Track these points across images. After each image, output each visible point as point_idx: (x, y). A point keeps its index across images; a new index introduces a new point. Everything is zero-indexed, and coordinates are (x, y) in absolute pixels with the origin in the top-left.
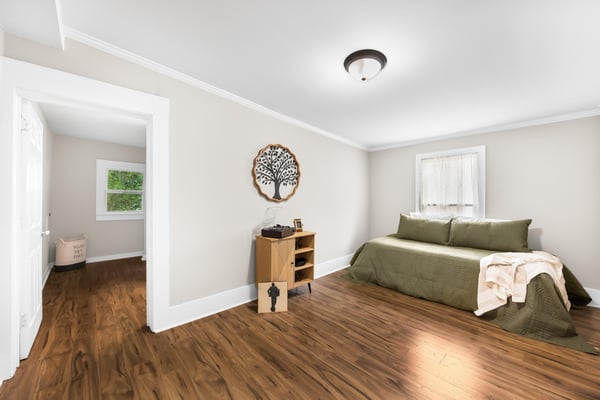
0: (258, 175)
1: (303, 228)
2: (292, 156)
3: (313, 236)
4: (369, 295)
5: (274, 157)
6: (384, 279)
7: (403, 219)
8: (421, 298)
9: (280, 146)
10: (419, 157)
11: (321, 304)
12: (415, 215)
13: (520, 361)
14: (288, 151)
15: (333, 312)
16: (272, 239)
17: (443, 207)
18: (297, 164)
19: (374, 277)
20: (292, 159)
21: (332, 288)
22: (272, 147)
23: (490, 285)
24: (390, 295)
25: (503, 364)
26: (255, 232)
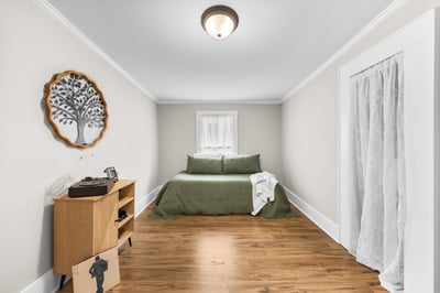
0: (53, 110)
1: (119, 177)
2: (98, 92)
3: (133, 184)
4: (186, 226)
5: (76, 89)
6: (190, 208)
7: (190, 159)
8: (220, 215)
9: (84, 77)
10: (199, 113)
11: (152, 253)
12: (197, 156)
13: (287, 234)
14: (93, 85)
15: (170, 256)
16: (95, 198)
17: (215, 149)
18: (103, 103)
19: (183, 209)
20: (98, 96)
21: (150, 232)
22: (73, 75)
23: (259, 195)
24: (199, 219)
25: (285, 239)
26: (49, 193)
